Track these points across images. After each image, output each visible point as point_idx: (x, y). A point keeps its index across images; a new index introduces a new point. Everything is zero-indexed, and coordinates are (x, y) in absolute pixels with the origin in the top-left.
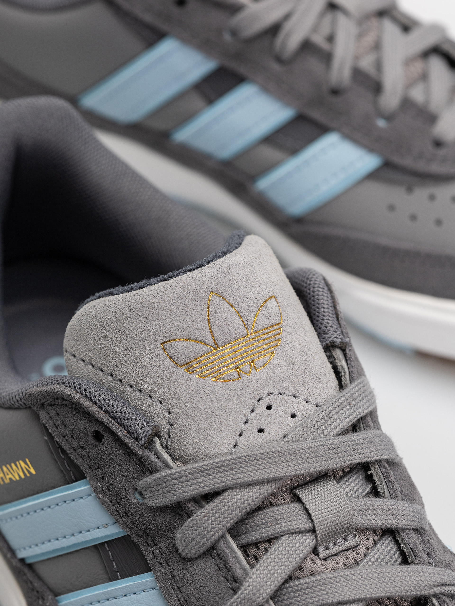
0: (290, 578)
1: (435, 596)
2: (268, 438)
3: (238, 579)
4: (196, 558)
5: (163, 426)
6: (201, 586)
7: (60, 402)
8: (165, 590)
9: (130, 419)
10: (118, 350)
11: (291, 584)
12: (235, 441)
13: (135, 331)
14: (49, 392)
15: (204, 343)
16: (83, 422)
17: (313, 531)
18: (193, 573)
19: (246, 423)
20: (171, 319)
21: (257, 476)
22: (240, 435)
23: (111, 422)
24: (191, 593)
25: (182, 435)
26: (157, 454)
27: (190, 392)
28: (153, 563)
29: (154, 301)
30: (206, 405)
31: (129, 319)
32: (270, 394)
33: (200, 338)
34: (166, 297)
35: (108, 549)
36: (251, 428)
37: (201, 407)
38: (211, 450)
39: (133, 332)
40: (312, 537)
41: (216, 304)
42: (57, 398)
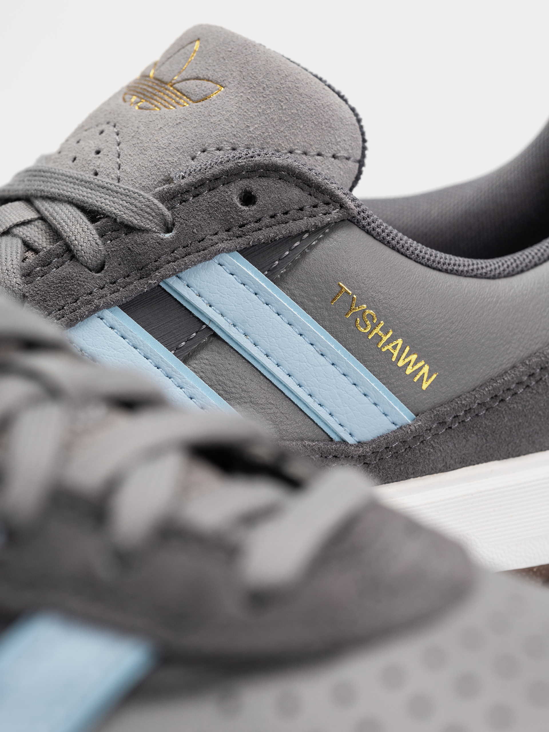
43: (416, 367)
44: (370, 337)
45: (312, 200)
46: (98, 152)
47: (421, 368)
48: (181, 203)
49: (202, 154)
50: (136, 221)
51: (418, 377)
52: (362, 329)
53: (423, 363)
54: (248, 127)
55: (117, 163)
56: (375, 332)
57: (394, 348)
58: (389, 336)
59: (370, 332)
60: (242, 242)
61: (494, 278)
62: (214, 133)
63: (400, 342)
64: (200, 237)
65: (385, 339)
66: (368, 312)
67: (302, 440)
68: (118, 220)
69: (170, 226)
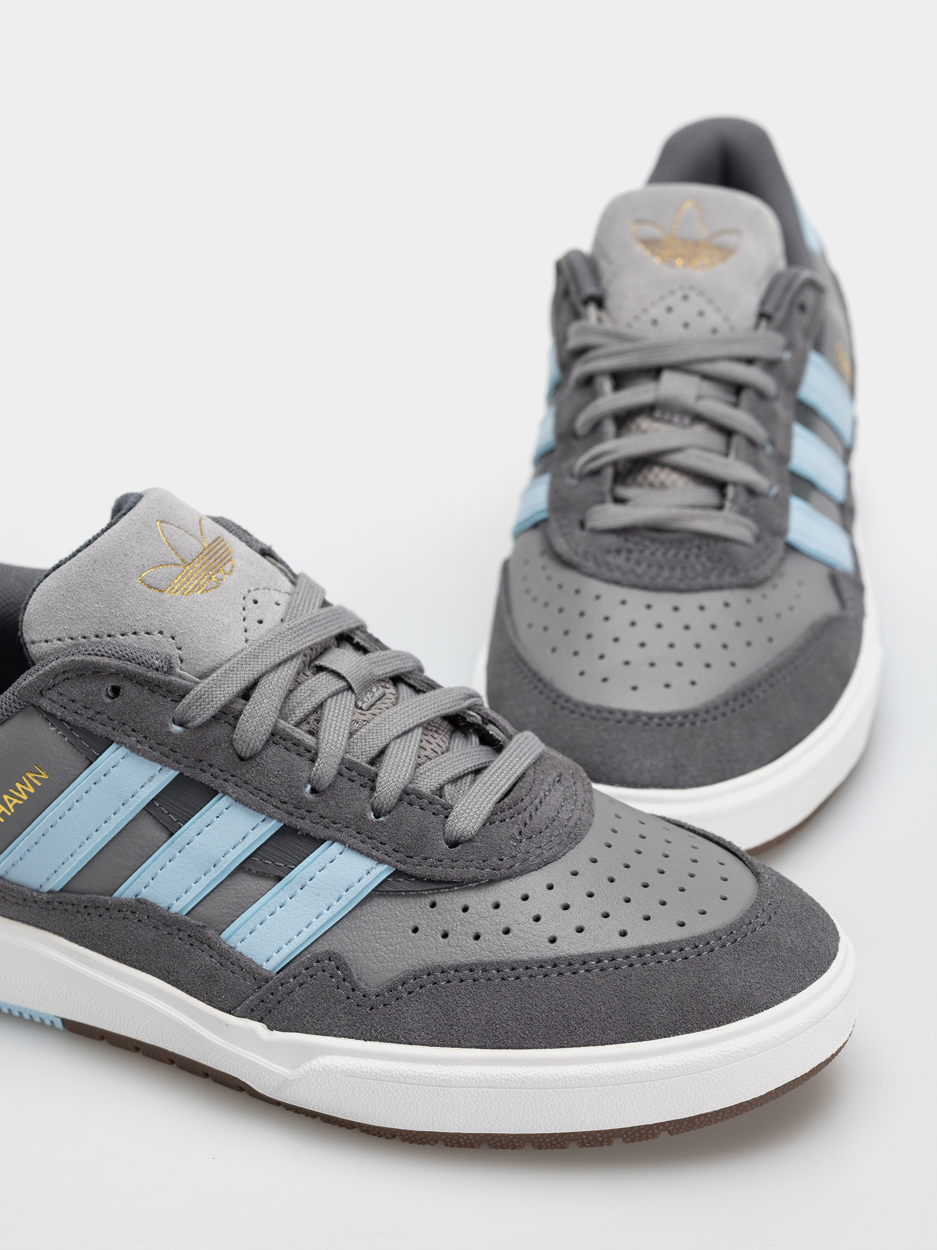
0: (351, 734)
1: (469, 708)
2: (270, 625)
3: (311, 748)
4: (262, 750)
5: (173, 653)
6: (279, 771)
7: (60, 678)
8: (243, 796)
9: (143, 655)
10: (97, 606)
11: (355, 736)
12: (244, 637)
13: (108, 579)
14: (47, 672)
15: (176, 565)
16: (94, 684)
17: (350, 688)
18: (265, 764)
19: (244, 620)
20: (137, 554)
21: (282, 655)
22: (246, 631)
23: (127, 665)
24: (272, 783)
25: (195, 651)
26: (180, 676)
27: (185, 609)
28: (215, 784)
29: (114, 544)
30: (205, 615)
31: (97, 570)
32: (249, 591)
33: (170, 561)
34: (123, 536)
35: (158, 805)
36: (251, 622)
37: (201, 618)
38: (229, 653)
39: (107, 581)
40: (350, 693)
41: (167, 529)
42: (57, 675)
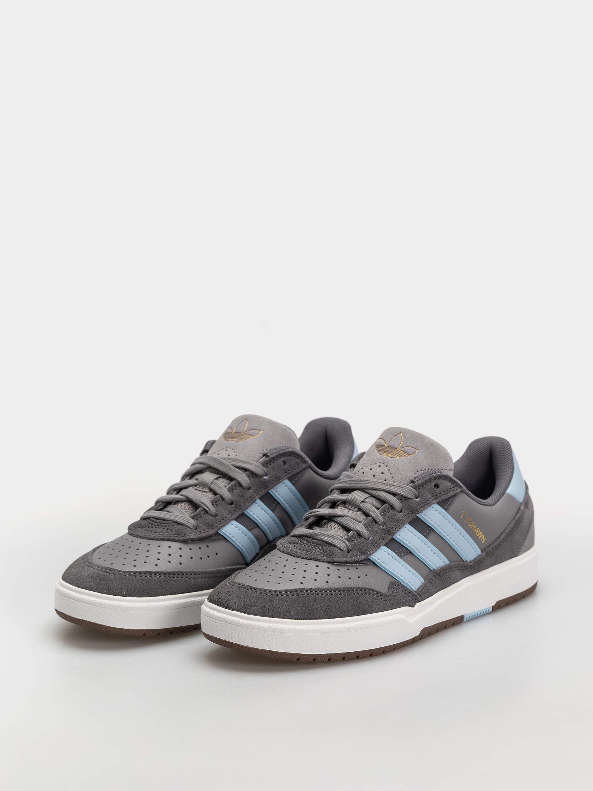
43: (482, 536)
44: (471, 528)
45: (453, 485)
46: (382, 473)
47: (483, 536)
48: (419, 489)
49: (417, 472)
50: (407, 495)
51: (482, 539)
52: (468, 525)
53: (483, 535)
54: (428, 462)
55: (392, 476)
56: (472, 526)
57: (477, 530)
58: (475, 527)
59: (471, 526)
60: (438, 500)
61: (492, 506)
62: (420, 465)
63: (478, 528)
64: (427, 500)
65: (475, 528)
66: (471, 520)
67: (457, 562)
68: (403, 496)
69: (417, 496)
